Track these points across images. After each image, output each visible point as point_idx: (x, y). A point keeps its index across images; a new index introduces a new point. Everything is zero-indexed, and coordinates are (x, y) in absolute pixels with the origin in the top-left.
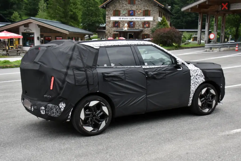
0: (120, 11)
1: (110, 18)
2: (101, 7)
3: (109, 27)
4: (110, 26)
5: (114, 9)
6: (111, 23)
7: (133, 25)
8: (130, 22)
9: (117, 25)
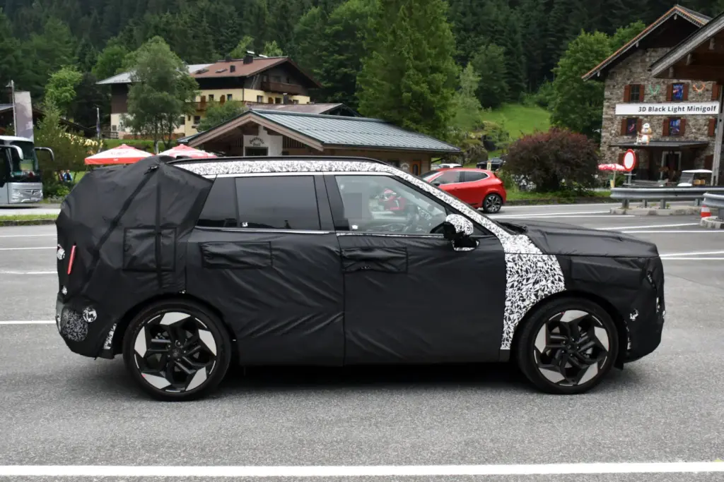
0: (643, 87)
1: (614, 108)
2: (587, 77)
3: (611, 134)
4: (613, 132)
5: (629, 82)
6: (617, 122)
7: (678, 127)
8: (672, 119)
9: (633, 127)
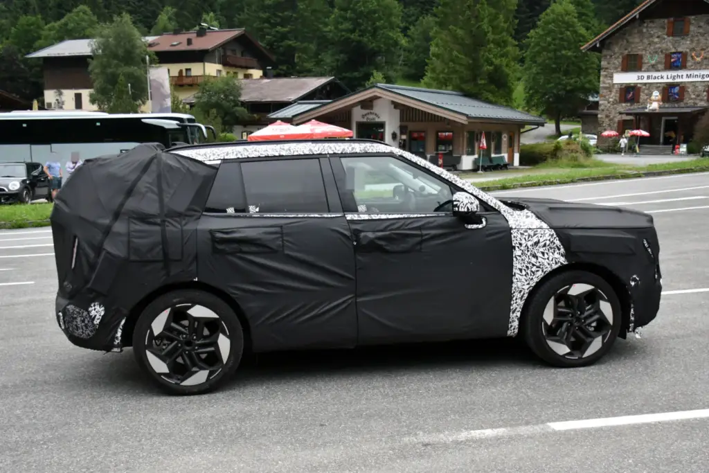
0: (641, 57)
1: (612, 77)
2: (586, 48)
3: (609, 102)
4: (611, 100)
5: (626, 52)
6: (614, 90)
7: (677, 94)
8: (671, 86)
9: (631, 95)
